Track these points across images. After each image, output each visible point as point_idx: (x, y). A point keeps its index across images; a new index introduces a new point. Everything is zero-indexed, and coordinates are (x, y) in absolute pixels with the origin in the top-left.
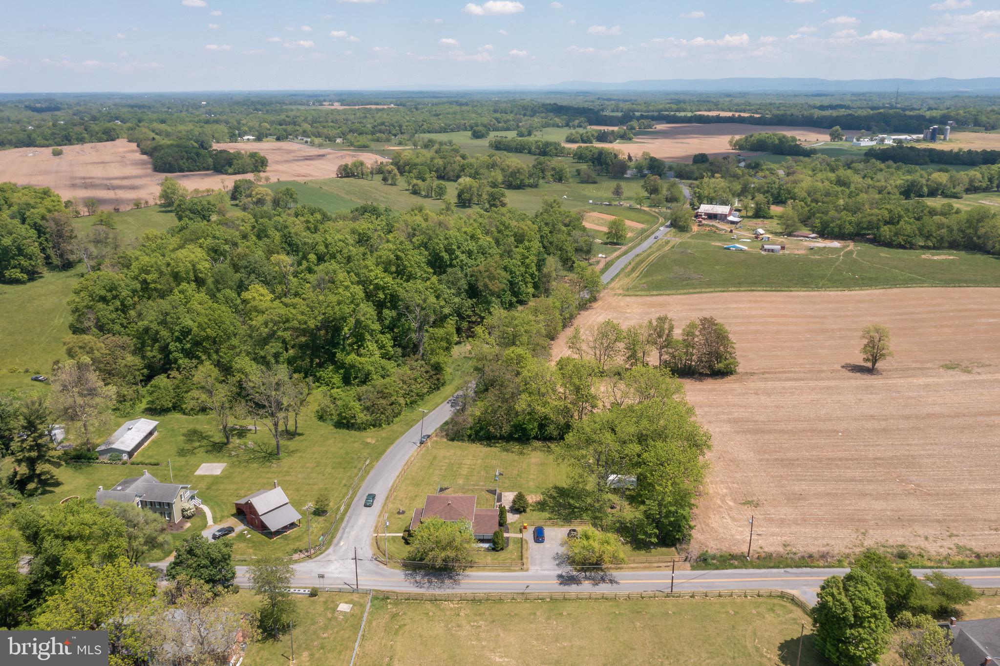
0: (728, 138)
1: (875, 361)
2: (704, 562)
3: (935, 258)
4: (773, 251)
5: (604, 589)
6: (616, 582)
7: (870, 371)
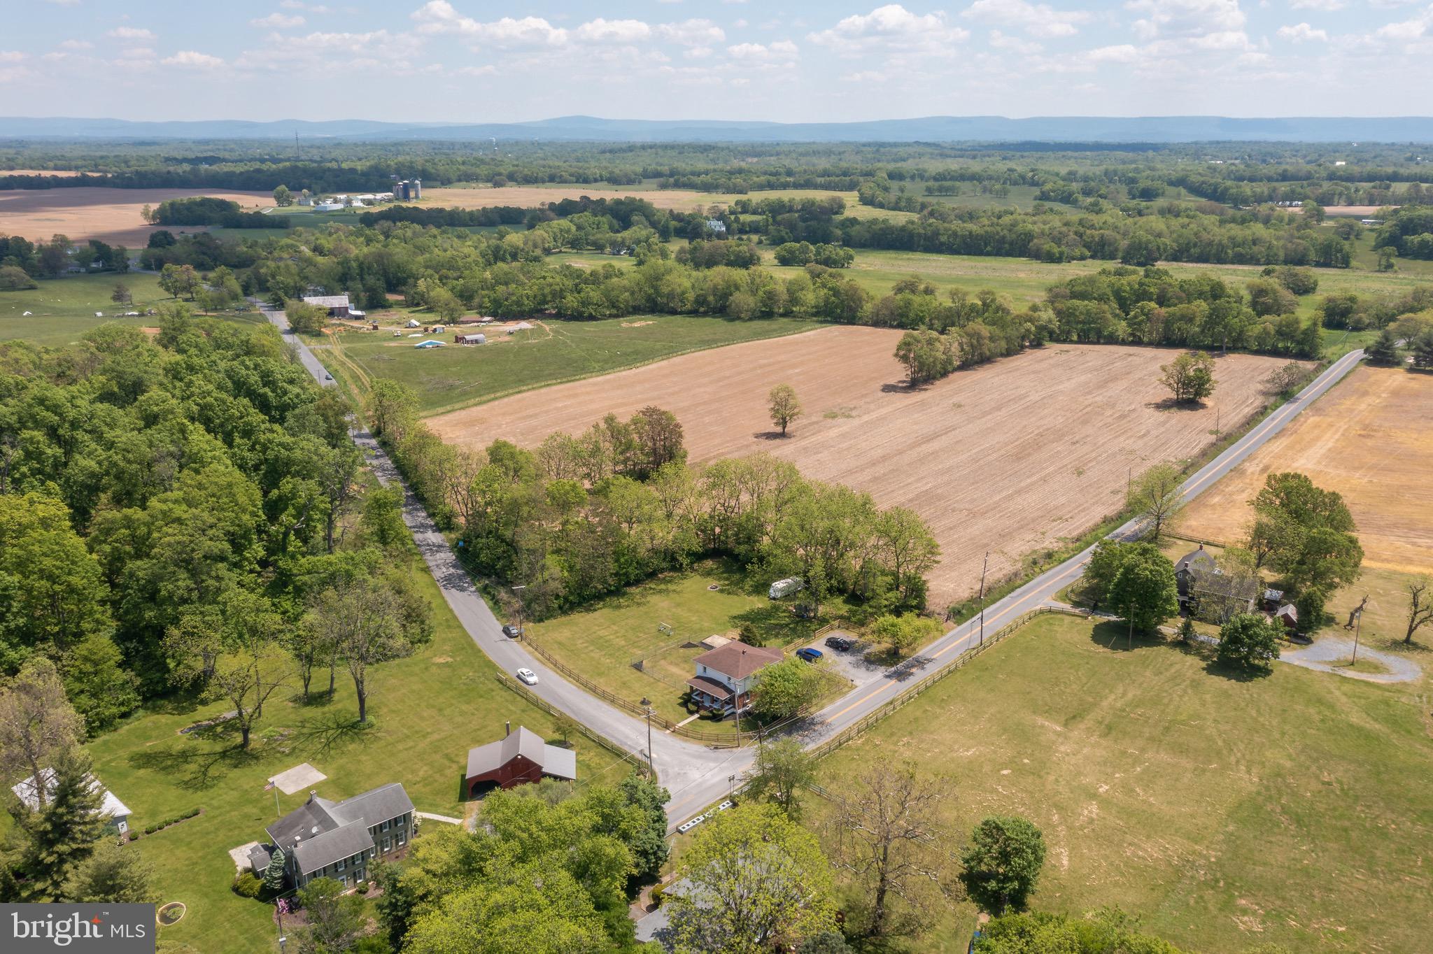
0: (140, 207)
1: (784, 423)
2: (958, 614)
3: (636, 325)
4: (477, 341)
5: (931, 670)
6: (929, 660)
7: (783, 435)
